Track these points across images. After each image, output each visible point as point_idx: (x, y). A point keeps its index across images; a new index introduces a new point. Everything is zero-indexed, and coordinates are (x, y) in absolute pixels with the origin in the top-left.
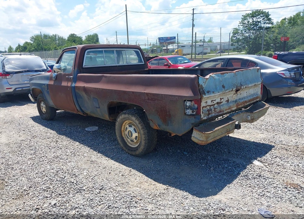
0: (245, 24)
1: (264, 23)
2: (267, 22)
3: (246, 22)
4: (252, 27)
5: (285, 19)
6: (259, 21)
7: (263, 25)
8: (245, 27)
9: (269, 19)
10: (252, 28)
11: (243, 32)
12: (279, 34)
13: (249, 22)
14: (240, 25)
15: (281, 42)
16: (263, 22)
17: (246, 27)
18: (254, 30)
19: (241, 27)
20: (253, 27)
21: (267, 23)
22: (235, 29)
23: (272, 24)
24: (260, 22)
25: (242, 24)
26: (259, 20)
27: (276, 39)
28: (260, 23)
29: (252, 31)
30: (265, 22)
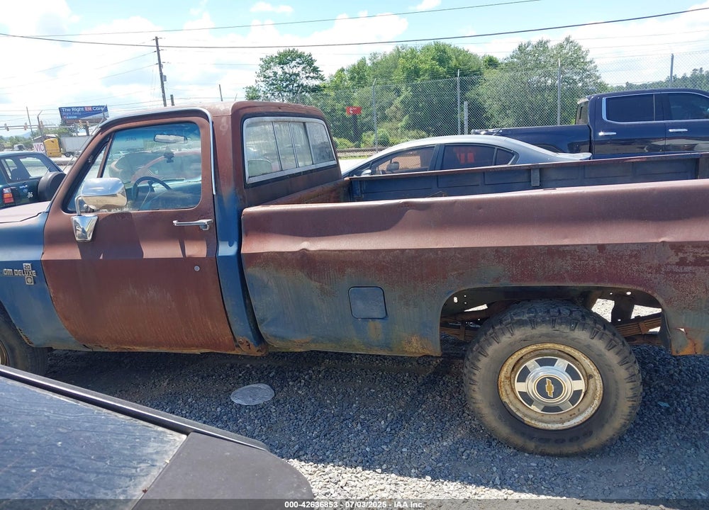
0: (269, 78)
1: (307, 77)
2: (312, 75)
3: (271, 75)
4: (285, 84)
5: (342, 70)
6: (295, 74)
7: (305, 82)
8: (271, 85)
9: (315, 70)
10: (285, 88)
11: (268, 95)
12: (337, 99)
13: (275, 74)
14: (258, 79)
15: (344, 117)
16: (304, 76)
17: (273, 84)
18: (290, 91)
19: (263, 84)
20: (287, 86)
21: (312, 78)
22: (250, 88)
23: (322, 79)
24: (298, 75)
25: (262, 79)
26: (295, 70)
27: (334, 110)
28: (298, 78)
29: (285, 94)
30: (308, 75)
